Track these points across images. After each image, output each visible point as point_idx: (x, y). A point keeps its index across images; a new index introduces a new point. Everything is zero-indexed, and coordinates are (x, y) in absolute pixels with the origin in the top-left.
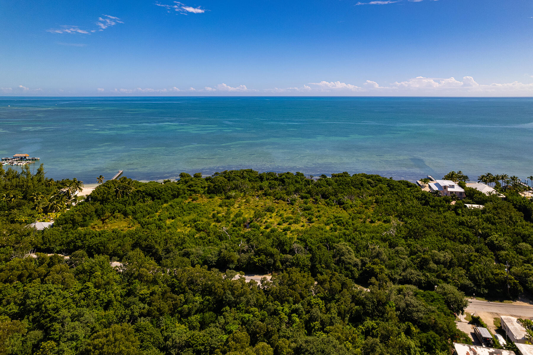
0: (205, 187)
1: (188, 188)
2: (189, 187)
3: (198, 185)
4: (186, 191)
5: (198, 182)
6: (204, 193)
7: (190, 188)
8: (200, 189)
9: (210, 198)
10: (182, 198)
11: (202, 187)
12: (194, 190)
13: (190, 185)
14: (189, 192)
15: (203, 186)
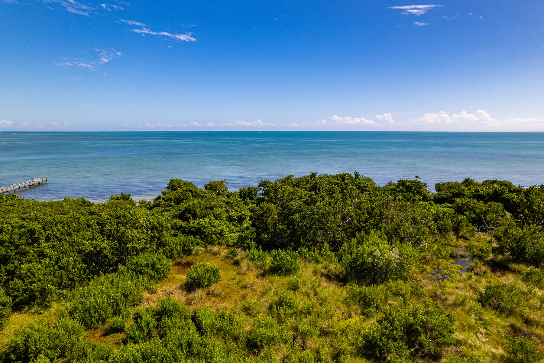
0: (241, 219)
1: (180, 222)
2: (182, 216)
3: (217, 211)
4: (167, 236)
5: (217, 201)
6: (242, 243)
7: (187, 220)
8: (222, 226)
9: (276, 270)
10: (138, 271)
11: (230, 219)
12: (197, 232)
13: (187, 210)
14: (182, 238)
15: (234, 213)
